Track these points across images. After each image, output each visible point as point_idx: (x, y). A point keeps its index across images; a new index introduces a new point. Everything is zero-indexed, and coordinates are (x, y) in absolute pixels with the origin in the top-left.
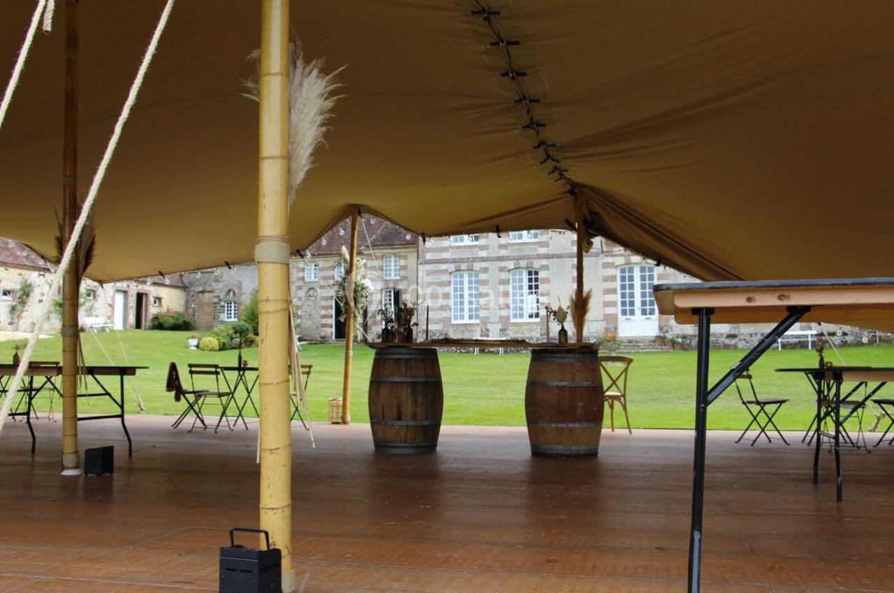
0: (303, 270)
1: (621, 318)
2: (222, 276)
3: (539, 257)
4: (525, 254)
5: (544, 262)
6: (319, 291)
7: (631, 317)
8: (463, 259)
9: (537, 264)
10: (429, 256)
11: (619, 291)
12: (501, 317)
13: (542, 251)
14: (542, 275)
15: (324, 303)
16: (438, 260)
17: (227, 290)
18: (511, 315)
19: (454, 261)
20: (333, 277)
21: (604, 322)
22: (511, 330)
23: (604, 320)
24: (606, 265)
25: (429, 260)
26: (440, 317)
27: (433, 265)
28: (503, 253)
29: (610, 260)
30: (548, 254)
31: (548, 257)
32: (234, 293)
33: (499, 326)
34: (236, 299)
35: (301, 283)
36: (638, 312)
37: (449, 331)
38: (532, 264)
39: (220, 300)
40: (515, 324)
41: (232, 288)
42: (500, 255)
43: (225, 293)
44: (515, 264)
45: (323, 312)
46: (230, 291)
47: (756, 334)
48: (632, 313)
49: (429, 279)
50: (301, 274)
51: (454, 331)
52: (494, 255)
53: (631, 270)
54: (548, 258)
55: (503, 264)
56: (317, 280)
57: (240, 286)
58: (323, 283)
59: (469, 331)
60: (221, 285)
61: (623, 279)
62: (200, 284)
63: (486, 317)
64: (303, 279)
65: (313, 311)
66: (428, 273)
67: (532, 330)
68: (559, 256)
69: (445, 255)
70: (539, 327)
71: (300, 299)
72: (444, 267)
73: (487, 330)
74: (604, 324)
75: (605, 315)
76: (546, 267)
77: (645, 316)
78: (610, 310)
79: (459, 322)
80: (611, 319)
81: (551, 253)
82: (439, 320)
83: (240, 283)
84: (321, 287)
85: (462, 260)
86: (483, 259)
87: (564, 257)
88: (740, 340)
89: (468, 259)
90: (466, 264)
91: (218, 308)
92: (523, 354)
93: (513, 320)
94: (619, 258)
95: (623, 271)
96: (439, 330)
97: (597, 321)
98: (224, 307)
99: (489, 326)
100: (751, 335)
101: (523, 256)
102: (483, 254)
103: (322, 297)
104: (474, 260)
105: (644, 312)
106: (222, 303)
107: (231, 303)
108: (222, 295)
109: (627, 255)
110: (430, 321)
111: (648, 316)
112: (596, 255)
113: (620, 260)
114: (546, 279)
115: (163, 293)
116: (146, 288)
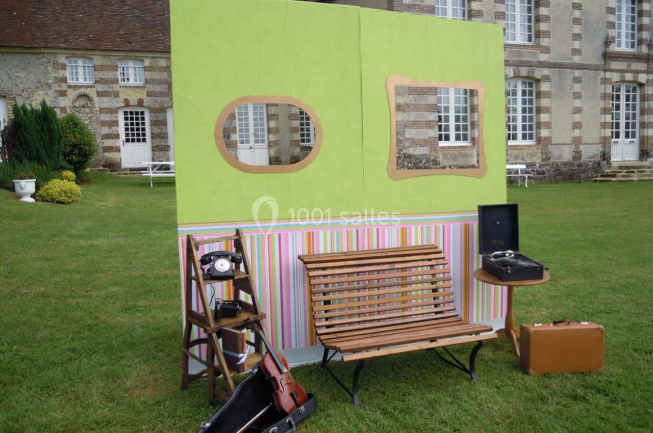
0: (64, 67)
3: (540, 65)
4: (525, 59)
5: (546, 72)
6: (96, 99)
7: (617, 140)
9: (537, 74)
13: (543, 57)
14: (543, 87)
15: (106, 117)
21: (601, 146)
23: (600, 143)
24: (605, 81)
26: (426, 137)
29: (608, 75)
30: (549, 63)
31: (549, 65)
35: (63, 87)
36: (623, 134)
37: (439, 157)
38: (533, 72)
44: (514, 72)
45: (103, 130)
48: (617, 136)
50: (61, 73)
51: (445, 156)
54: (550, 67)
56: (89, 83)
58: (100, 88)
64: (64, 80)
68: (560, 66)
74: (600, 148)
75: (601, 138)
76: (547, 78)
77: (628, 140)
79: (447, 144)
80: (606, 142)
82: (424, 140)
84: (99, 95)
87: (565, 68)
94: (614, 73)
96: (425, 155)
97: (594, 144)
101: (523, 62)
103: (101, 109)
105: (627, 136)
109: (622, 71)
110: (414, 143)
111: (630, 139)
112: (596, 68)
113: (615, 77)
114: (547, 92)
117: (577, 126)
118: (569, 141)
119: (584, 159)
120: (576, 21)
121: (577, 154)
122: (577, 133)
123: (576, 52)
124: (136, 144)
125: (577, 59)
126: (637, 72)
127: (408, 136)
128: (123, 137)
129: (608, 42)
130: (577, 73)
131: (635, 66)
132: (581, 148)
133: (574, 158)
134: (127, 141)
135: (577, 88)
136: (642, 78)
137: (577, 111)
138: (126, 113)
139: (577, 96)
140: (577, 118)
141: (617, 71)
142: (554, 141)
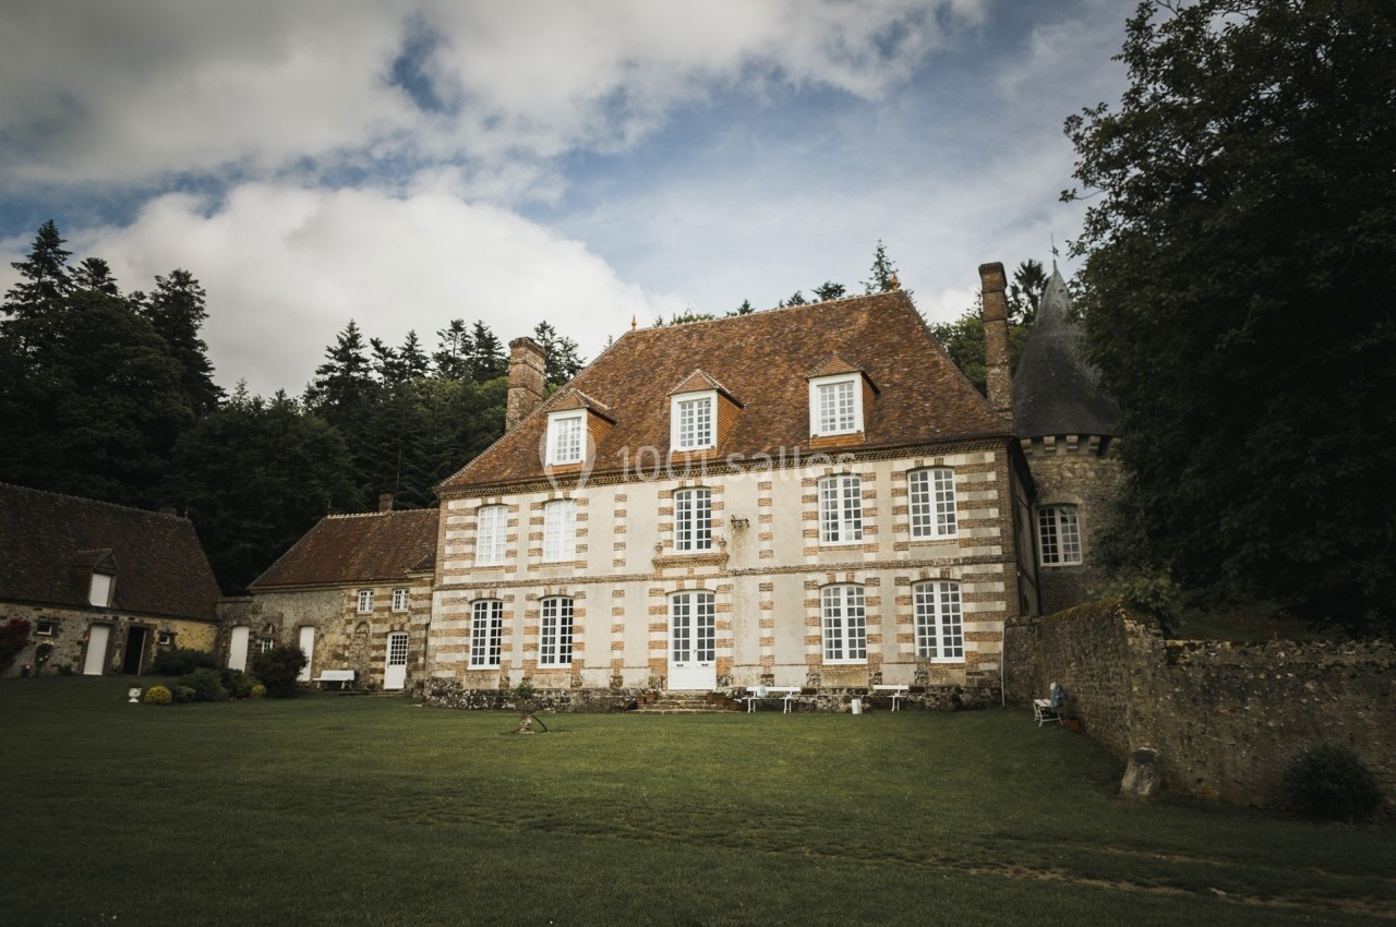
0: (356, 599)
1: (672, 663)
2: (261, 608)
3: (574, 581)
4: (558, 577)
5: (580, 588)
6: (371, 625)
7: (685, 663)
8: (485, 584)
9: (571, 591)
10: (447, 580)
11: (671, 628)
12: (525, 661)
13: (579, 573)
14: (577, 605)
15: (376, 642)
16: (457, 585)
17: (265, 624)
18: (540, 660)
19: (475, 587)
20: (389, 609)
21: (649, 670)
22: (536, 679)
23: (650, 666)
24: (653, 592)
25: (446, 586)
26: (453, 661)
27: (449, 592)
28: (533, 576)
29: (658, 585)
30: (585, 578)
31: (584, 581)
32: (274, 628)
33: (522, 674)
34: (275, 636)
35: (352, 616)
36: (693, 656)
37: (463, 680)
38: (565, 590)
39: (257, 637)
40: (542, 671)
41: (272, 621)
42: (528, 579)
43: (262, 628)
45: (374, 654)
46: (269, 625)
47: (841, 690)
48: (686, 657)
49: (445, 610)
50: (353, 604)
51: (469, 680)
52: (522, 579)
53: (686, 600)
54: (585, 583)
55: (532, 590)
56: (371, 612)
57: (281, 617)
58: (376, 616)
59: (485, 680)
60: (259, 618)
61: (677, 610)
62: (235, 617)
63: (507, 661)
64: (355, 610)
65: (362, 652)
66: (444, 603)
67: (561, 680)
68: (597, 580)
69: (465, 579)
70: (570, 675)
71: (349, 636)
72: (462, 594)
73: (508, 679)
74: (648, 673)
75: (650, 660)
76: (581, 595)
77: (702, 662)
78: (657, 654)
79: (478, 667)
80: (658, 666)
81: (589, 576)
82: (451, 663)
84: (375, 621)
85: (484, 586)
86: (509, 585)
87: (603, 581)
88: (819, 697)
89: (492, 583)
90: (488, 591)
92: (546, 712)
93: (540, 666)
94: (670, 582)
95: (677, 600)
96: (451, 678)
97: (641, 667)
98: (261, 645)
99: (511, 674)
100: (834, 690)
101: (556, 580)
102: (509, 577)
103: (374, 634)
104: (499, 585)
105: (701, 657)
106: (258, 641)
107: (269, 641)
108: (260, 631)
109: (681, 579)
110: (442, 666)
111: (706, 662)
112: (644, 578)
113: (671, 586)
114: (580, 610)
115: (179, 627)
116: (148, 621)
117: (616, 646)
118: (608, 664)
119: (625, 685)
120: (619, 530)
121: (617, 680)
122: (617, 654)
123: (618, 562)
124: (397, 666)
125: (619, 571)
126: (702, 578)
127: (438, 660)
128: (388, 660)
129: (659, 548)
130: (618, 586)
131: (699, 570)
132: (623, 672)
133: (612, 685)
134: (391, 663)
135: (618, 602)
136: (711, 584)
137: (618, 629)
138: (394, 637)
139: (617, 612)
140: (618, 637)
141: (673, 579)
142: (586, 665)
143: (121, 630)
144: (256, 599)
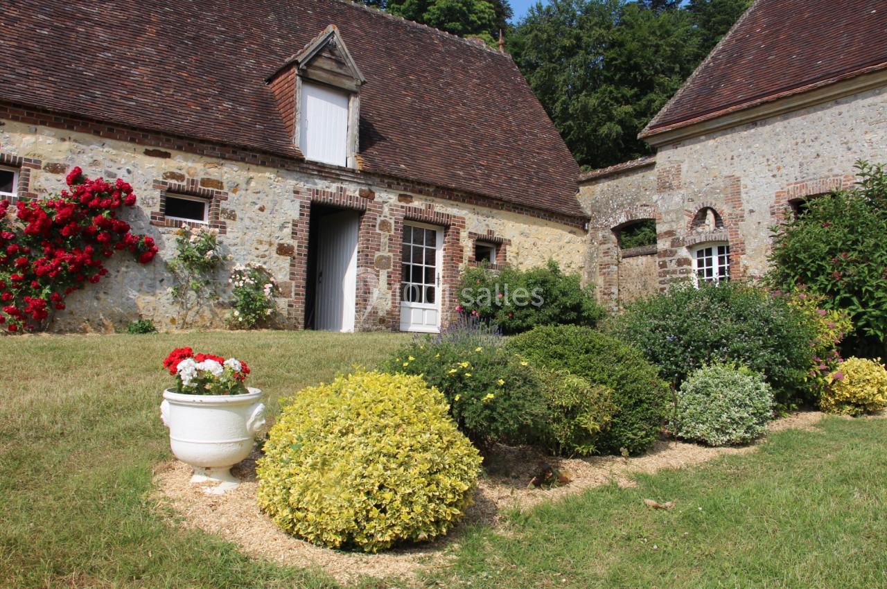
2: (679, 170)
17: (694, 209)
32: (717, 216)
34: (723, 234)
39: (676, 243)
41: (708, 201)
43: (687, 220)
46: (703, 212)
57: (734, 189)
60: (677, 198)
83: (735, 182)
91: (672, 266)
98: (688, 262)
107: (709, 252)
108: (682, 227)
115: (507, 227)
116: (442, 208)
143: (384, 225)
144: (663, 158)
